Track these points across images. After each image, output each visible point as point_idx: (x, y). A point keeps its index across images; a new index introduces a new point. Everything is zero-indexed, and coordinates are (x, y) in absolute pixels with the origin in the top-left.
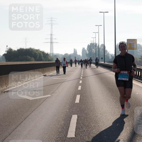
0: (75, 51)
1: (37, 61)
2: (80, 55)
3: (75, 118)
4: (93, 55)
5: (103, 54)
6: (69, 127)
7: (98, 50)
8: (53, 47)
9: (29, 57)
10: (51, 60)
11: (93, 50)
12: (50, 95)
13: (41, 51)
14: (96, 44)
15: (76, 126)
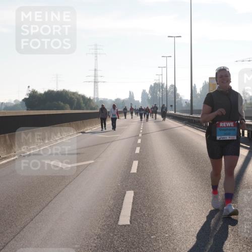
0: (131, 95)
1: (75, 109)
2: (139, 101)
3: (130, 195)
4: (158, 101)
5: (174, 99)
6: (121, 210)
7: (165, 93)
8: (97, 88)
9: (62, 104)
10: (94, 109)
11: (158, 93)
12: (93, 161)
13: (79, 95)
14: (163, 85)
15: (132, 208)
